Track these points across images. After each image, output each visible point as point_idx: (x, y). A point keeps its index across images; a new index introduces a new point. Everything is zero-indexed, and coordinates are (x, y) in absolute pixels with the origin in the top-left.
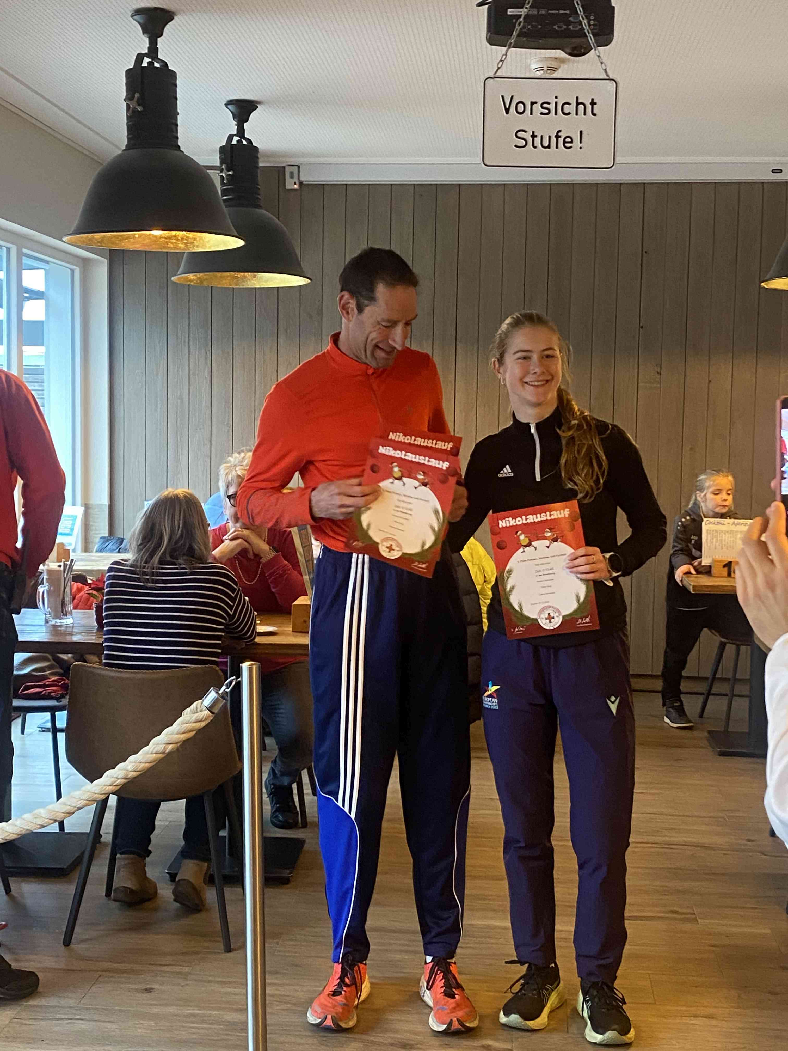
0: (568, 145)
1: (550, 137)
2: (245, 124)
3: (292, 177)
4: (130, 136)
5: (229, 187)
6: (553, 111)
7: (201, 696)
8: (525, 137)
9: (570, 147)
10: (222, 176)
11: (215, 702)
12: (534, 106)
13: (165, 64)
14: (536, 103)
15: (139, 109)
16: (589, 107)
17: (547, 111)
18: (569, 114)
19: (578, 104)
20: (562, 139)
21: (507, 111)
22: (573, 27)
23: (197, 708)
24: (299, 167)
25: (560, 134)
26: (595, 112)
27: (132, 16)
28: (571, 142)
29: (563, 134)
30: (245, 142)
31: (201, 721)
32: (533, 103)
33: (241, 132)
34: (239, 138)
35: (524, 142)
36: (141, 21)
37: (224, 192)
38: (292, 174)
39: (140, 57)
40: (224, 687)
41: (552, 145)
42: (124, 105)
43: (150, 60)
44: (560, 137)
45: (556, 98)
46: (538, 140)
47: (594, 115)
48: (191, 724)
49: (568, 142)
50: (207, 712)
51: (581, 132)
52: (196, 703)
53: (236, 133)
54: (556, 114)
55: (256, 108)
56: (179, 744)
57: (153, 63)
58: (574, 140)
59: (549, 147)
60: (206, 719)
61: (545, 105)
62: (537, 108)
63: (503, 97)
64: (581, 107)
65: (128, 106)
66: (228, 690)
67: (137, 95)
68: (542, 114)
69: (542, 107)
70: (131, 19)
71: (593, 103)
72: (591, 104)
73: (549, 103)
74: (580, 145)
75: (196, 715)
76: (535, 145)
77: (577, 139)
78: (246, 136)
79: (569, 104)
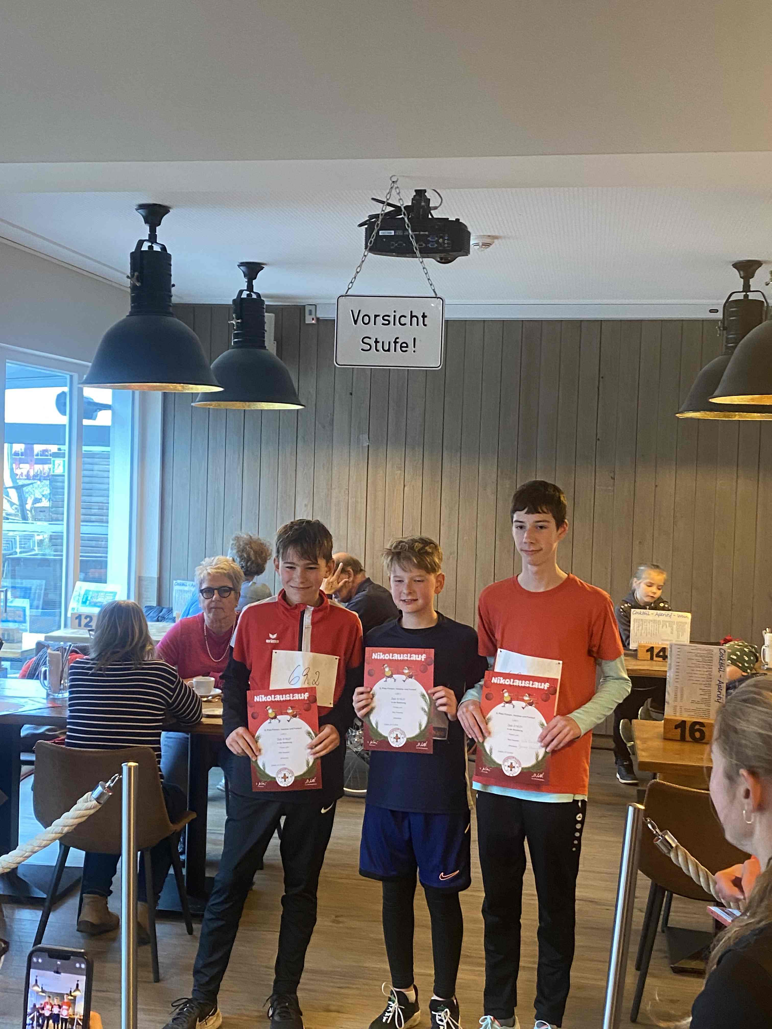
0: (404, 349)
1: (389, 343)
2: (254, 281)
3: (310, 314)
4: (133, 304)
5: (239, 331)
6: (392, 322)
7: (93, 789)
8: (370, 343)
9: (406, 351)
10: (232, 324)
11: (102, 794)
12: (378, 317)
13: (164, 248)
14: (379, 316)
15: (140, 284)
16: (421, 319)
17: (387, 322)
18: (405, 324)
19: (412, 317)
20: (400, 344)
21: (356, 322)
22: (431, 245)
23: (87, 798)
24: (315, 306)
25: (397, 340)
26: (425, 323)
27: (137, 210)
28: (407, 347)
29: (400, 341)
30: (254, 295)
31: (90, 809)
32: (376, 316)
33: (250, 287)
34: (248, 292)
35: (368, 347)
36: (144, 214)
37: (234, 336)
38: (310, 311)
39: (141, 243)
40: (109, 782)
41: (391, 348)
42: (129, 280)
43: (150, 244)
44: (398, 342)
45: (395, 312)
46: (380, 346)
47: (425, 325)
48: (82, 812)
49: (404, 347)
50: (95, 802)
51: (415, 339)
52: (87, 794)
53: (246, 289)
54: (394, 324)
55: (262, 268)
56: (74, 827)
57: (153, 247)
58: (409, 346)
59: (389, 350)
60: (94, 808)
61: (386, 318)
62: (380, 320)
63: (352, 311)
64: (415, 319)
65: (131, 282)
66: (112, 785)
68: (383, 324)
69: (384, 319)
71: (424, 316)
72: (422, 317)
73: (389, 316)
74: (414, 349)
75: (86, 804)
76: (378, 349)
77: (411, 344)
78: (254, 291)
79: (405, 317)
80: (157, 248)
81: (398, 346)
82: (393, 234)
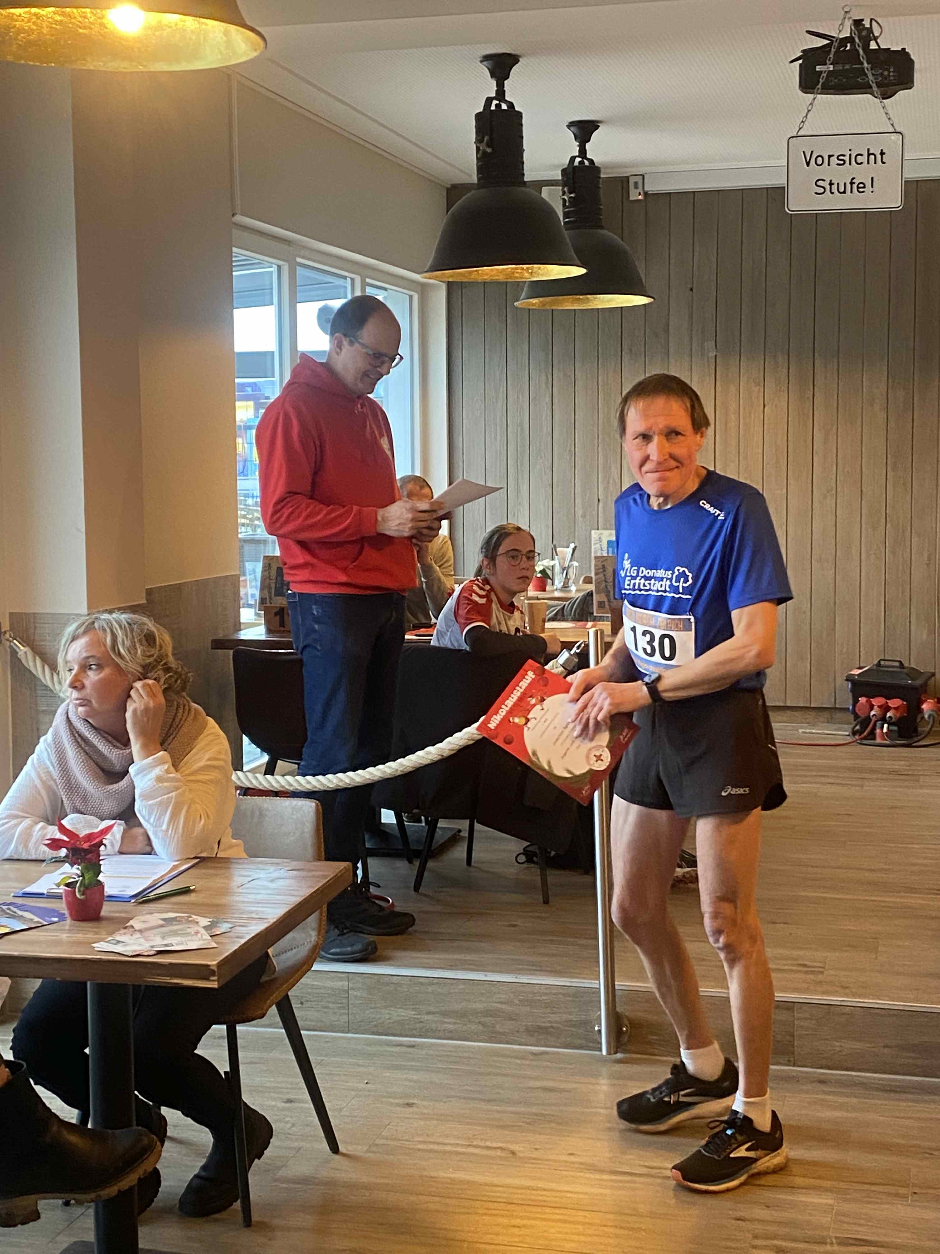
0: (861, 190)
1: (845, 184)
2: (587, 144)
3: (636, 187)
4: (480, 176)
5: (572, 209)
6: (848, 162)
8: (824, 185)
9: (863, 192)
10: (564, 200)
11: (567, 660)
12: (831, 158)
13: (511, 105)
14: (833, 156)
15: (489, 150)
16: (879, 157)
17: (842, 162)
18: (861, 163)
19: (869, 155)
21: (808, 164)
24: (643, 176)
25: (854, 181)
26: (884, 160)
27: (481, 62)
28: (864, 187)
29: (857, 181)
30: (586, 163)
32: (830, 156)
33: (583, 152)
34: (580, 159)
35: (822, 190)
36: (490, 67)
37: (566, 215)
38: (636, 184)
39: (489, 101)
41: (847, 190)
42: (475, 146)
43: (498, 102)
44: (854, 183)
45: (850, 150)
46: (834, 188)
47: (883, 163)
51: (872, 179)
53: (577, 154)
54: (850, 164)
55: (597, 127)
57: (500, 106)
58: (866, 186)
59: (844, 192)
61: (841, 158)
62: (834, 160)
63: (804, 152)
64: (872, 157)
65: (478, 149)
66: (578, 651)
67: (486, 138)
68: (838, 164)
69: (838, 159)
70: (480, 64)
71: (882, 153)
72: (880, 154)
73: (844, 155)
74: (871, 189)
76: (833, 191)
77: (868, 184)
78: (588, 156)
79: (861, 155)
80: (504, 107)
81: (855, 186)
82: (832, 69)
